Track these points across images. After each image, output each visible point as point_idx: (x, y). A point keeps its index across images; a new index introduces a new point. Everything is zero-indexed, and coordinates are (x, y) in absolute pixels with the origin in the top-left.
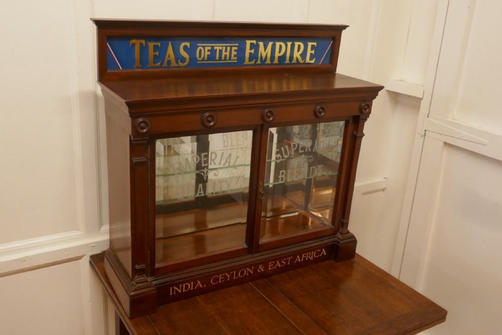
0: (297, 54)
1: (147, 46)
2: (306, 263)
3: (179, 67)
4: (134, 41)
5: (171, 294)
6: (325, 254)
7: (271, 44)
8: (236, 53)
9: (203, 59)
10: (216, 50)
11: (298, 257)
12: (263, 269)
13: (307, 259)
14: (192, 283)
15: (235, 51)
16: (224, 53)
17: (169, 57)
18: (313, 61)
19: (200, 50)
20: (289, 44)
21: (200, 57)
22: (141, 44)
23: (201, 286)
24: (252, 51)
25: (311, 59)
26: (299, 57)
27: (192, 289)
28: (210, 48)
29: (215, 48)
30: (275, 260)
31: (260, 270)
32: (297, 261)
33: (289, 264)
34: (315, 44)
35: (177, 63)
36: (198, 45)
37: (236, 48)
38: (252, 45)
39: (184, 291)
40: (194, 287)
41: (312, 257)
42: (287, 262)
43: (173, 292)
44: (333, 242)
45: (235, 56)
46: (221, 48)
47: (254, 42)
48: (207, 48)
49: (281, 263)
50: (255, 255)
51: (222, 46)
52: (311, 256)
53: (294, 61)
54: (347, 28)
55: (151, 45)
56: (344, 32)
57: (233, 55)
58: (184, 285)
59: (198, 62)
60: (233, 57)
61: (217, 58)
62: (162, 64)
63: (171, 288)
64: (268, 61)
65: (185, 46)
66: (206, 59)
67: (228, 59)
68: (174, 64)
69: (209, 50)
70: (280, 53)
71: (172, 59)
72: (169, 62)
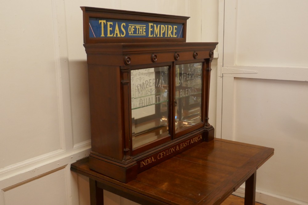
0: (170, 32)
1: (107, 24)
2: (195, 144)
3: (121, 37)
4: (100, 21)
5: (141, 167)
6: (202, 138)
7: (159, 26)
9: (131, 34)
11: (191, 140)
12: (179, 148)
13: (195, 141)
14: (150, 159)
15: (145, 29)
16: (140, 30)
17: (117, 31)
18: (176, 36)
19: (130, 28)
20: (166, 26)
21: (130, 32)
22: (104, 23)
23: (154, 161)
24: (152, 30)
25: (175, 35)
26: (171, 33)
27: (150, 163)
28: (134, 27)
29: (136, 27)
30: (182, 143)
31: (177, 149)
32: (191, 143)
33: (188, 145)
34: (177, 27)
36: (129, 25)
38: (151, 26)
39: (147, 164)
40: (151, 161)
42: (187, 143)
43: (142, 165)
44: (204, 131)
45: (145, 32)
46: (138, 27)
47: (152, 24)
49: (185, 145)
50: (174, 140)
51: (139, 26)
52: (196, 139)
53: (169, 36)
54: (190, 18)
55: (109, 23)
56: (188, 21)
58: (147, 160)
59: (129, 35)
61: (137, 33)
62: (114, 35)
63: (141, 163)
64: (158, 36)
65: (123, 25)
66: (133, 33)
67: (142, 33)
68: (119, 35)
69: (134, 28)
70: (163, 31)
71: (118, 32)
72: (117, 34)
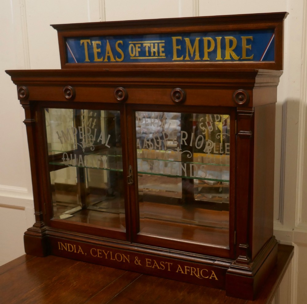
0: (229, 50)
1: (92, 44)
3: (117, 62)
4: (82, 41)
5: (60, 249)
6: (216, 279)
7: (198, 39)
8: (163, 49)
9: (135, 56)
10: (145, 47)
11: (179, 266)
12: (140, 263)
13: (192, 274)
14: (75, 246)
15: (163, 47)
16: (152, 50)
17: (108, 53)
18: (251, 58)
19: (132, 47)
20: (219, 38)
21: (132, 53)
22: (88, 43)
23: (83, 253)
24: (179, 47)
25: (248, 55)
26: (233, 53)
27: (75, 252)
28: (140, 45)
29: (144, 45)
30: (153, 258)
31: (137, 262)
32: (180, 272)
33: (169, 270)
34: (251, 37)
35: (115, 59)
36: (130, 42)
37: (163, 44)
38: (178, 41)
39: (69, 250)
40: (77, 251)
41: (199, 275)
42: (166, 266)
43: (61, 248)
45: (163, 52)
46: (149, 45)
47: (180, 38)
48: (137, 46)
51: (150, 43)
52: (195, 272)
53: (227, 57)
55: (95, 43)
57: (161, 51)
58: (68, 244)
59: (131, 58)
60: (161, 54)
61: (147, 54)
62: (104, 59)
63: (59, 243)
64: (197, 58)
65: (119, 44)
66: (137, 55)
67: (157, 54)
68: (112, 59)
69: (139, 47)
70: (209, 48)
71: (111, 54)
72: (109, 58)
